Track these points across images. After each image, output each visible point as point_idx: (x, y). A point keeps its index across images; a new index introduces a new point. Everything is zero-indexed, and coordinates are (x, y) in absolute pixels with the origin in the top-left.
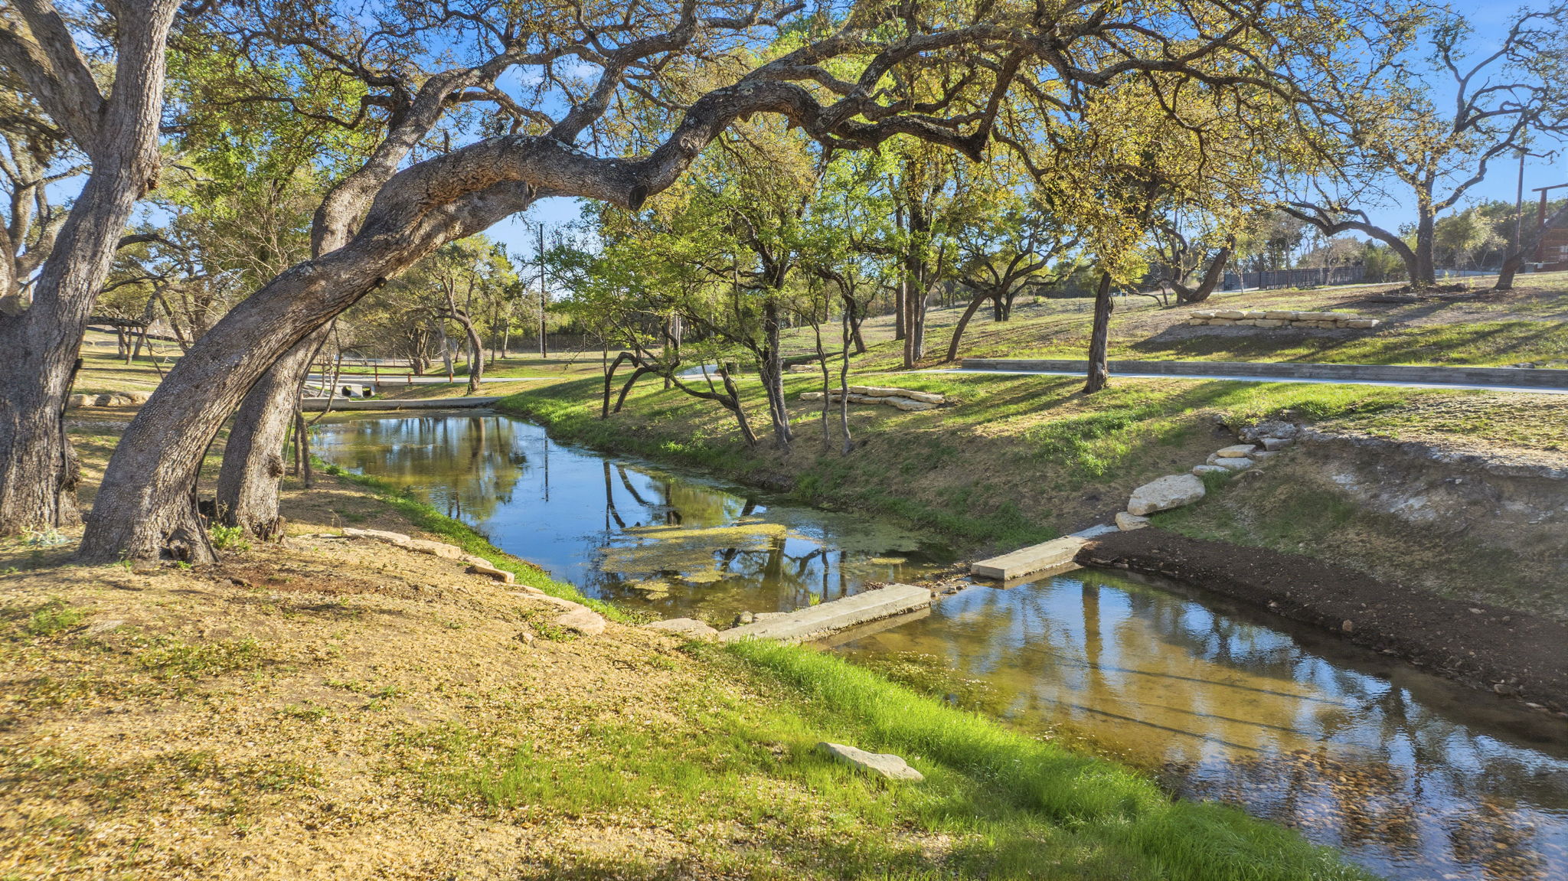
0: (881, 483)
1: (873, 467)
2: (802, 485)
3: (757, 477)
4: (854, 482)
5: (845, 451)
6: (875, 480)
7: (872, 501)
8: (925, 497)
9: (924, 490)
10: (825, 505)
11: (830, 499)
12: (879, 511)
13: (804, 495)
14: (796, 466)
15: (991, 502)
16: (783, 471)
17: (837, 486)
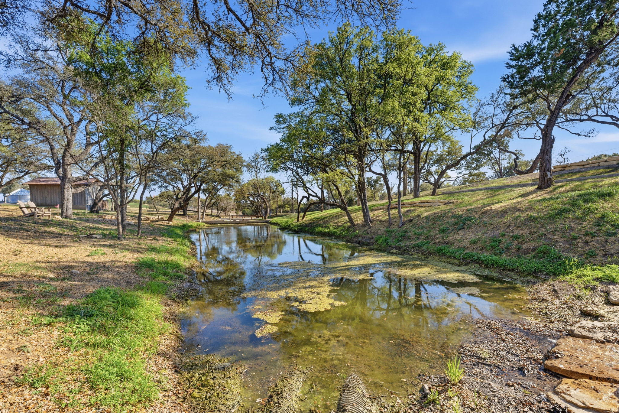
0: (427, 238)
1: (419, 231)
2: (379, 242)
3: (356, 239)
4: (409, 239)
5: (400, 225)
6: (423, 237)
7: (424, 248)
8: (462, 245)
9: (460, 241)
10: (394, 251)
11: (396, 248)
12: (430, 254)
13: (381, 246)
14: (375, 233)
15: (524, 246)
16: (369, 236)
17: (400, 241)
